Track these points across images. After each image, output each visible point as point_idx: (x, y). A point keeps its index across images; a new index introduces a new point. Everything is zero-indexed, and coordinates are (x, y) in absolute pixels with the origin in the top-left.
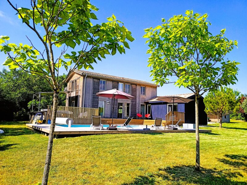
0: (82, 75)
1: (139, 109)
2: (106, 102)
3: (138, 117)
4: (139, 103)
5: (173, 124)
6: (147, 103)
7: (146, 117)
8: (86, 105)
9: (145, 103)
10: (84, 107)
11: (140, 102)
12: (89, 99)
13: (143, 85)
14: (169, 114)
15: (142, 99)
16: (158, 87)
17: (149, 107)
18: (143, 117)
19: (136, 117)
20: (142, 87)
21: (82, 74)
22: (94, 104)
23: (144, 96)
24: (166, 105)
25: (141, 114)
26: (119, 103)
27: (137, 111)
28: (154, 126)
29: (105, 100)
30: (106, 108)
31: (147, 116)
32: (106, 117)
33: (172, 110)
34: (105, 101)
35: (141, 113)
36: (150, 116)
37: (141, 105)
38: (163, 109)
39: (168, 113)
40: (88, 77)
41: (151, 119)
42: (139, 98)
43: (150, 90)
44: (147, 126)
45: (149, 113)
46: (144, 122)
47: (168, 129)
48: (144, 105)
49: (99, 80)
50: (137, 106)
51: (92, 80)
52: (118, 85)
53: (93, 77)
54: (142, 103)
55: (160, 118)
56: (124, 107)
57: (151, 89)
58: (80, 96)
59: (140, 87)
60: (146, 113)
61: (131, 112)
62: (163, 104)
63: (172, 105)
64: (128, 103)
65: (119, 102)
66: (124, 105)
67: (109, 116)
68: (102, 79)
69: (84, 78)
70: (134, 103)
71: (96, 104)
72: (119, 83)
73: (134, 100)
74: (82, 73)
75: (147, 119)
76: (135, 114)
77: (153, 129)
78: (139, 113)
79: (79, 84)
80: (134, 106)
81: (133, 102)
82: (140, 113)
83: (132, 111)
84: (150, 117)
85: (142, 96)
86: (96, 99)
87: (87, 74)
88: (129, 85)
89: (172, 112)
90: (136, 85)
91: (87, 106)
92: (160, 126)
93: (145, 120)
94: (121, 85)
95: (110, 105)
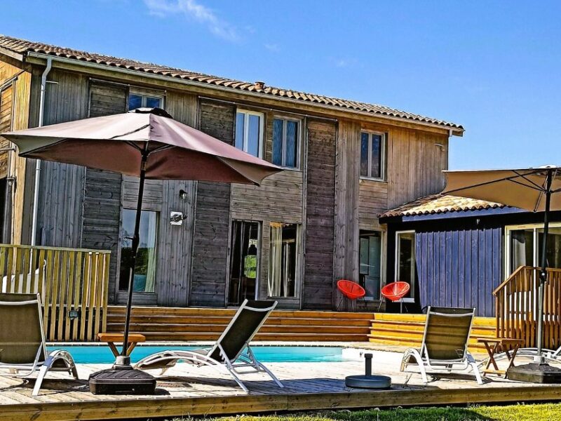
0: (22, 65)
1: (349, 256)
2: (163, 215)
3: (346, 297)
4: (351, 222)
5: (543, 346)
6: (394, 223)
7: (388, 301)
8: (49, 234)
9: (382, 220)
10: (39, 242)
11: (357, 214)
12: (66, 198)
13: (375, 126)
14: (512, 280)
15: (365, 199)
16: (455, 133)
17: (407, 246)
18: (371, 299)
19: (332, 297)
20: (365, 136)
21: (20, 58)
22: (97, 228)
23: (376, 187)
24: (498, 231)
25: (361, 282)
26: (237, 223)
27: (340, 267)
28: (418, 357)
29: (160, 208)
30: (164, 252)
31: (390, 289)
32: (161, 298)
33: (529, 262)
34: (158, 214)
35: (361, 276)
36: (408, 295)
37: (362, 231)
38: (482, 253)
39: (507, 276)
40: (59, 73)
41: (415, 308)
42: (351, 197)
43: (413, 151)
44: (368, 358)
45: (405, 277)
46: (374, 326)
47: (508, 374)
48: (377, 234)
49: (126, 91)
50: (340, 240)
51: (85, 91)
52: (233, 125)
53: (87, 76)
54: (367, 220)
55: (458, 311)
56: (266, 245)
57: (417, 147)
58: (14, 180)
59: (353, 134)
60: (390, 278)
61: (308, 272)
62: (480, 227)
63: (530, 233)
64: (290, 221)
65: (240, 218)
66: (266, 234)
67: (183, 296)
68: (139, 86)
69: (35, 82)
70: (323, 222)
71: (105, 225)
72: (239, 111)
73: (323, 206)
74: (24, 53)
75: (392, 307)
76: (331, 284)
77: (415, 381)
78: (348, 278)
79: (11, 113)
80: (322, 236)
81: (317, 215)
82: (356, 277)
83: (313, 267)
84: (412, 300)
85: (367, 184)
86: (105, 201)
87: (50, 58)
88: (296, 124)
89: (530, 272)
90: (334, 122)
91: (56, 235)
92: (457, 355)
93: (379, 316)
94: (247, 120)
95: (187, 235)
